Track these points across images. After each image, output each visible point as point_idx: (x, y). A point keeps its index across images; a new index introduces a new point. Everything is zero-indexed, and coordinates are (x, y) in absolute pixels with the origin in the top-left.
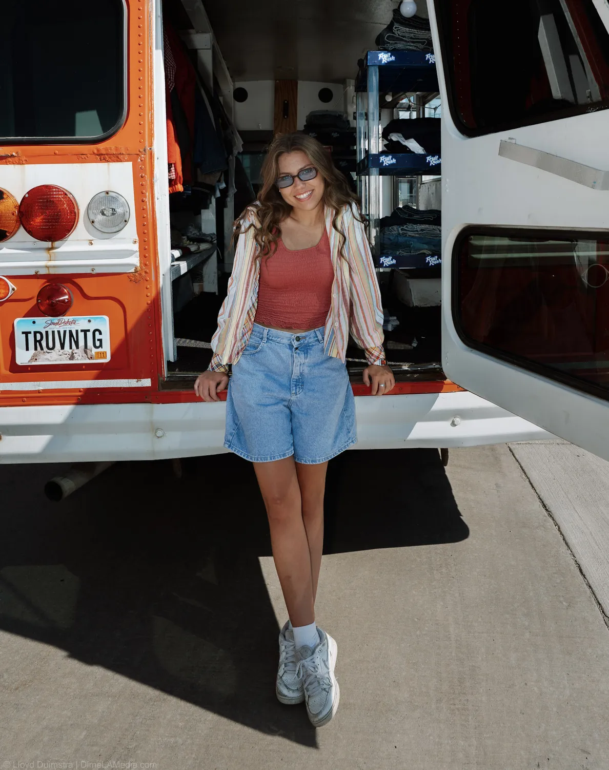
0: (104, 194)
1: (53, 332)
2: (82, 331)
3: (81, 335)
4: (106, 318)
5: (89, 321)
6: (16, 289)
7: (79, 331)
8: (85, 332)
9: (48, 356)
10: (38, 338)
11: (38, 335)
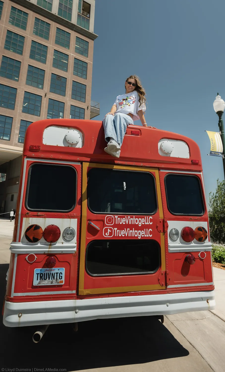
0: (68, 228)
1: (47, 274)
2: (56, 273)
3: (56, 274)
4: (64, 268)
5: (59, 270)
6: (37, 258)
7: (55, 273)
8: (57, 273)
9: (44, 282)
10: (42, 276)
11: (42, 275)
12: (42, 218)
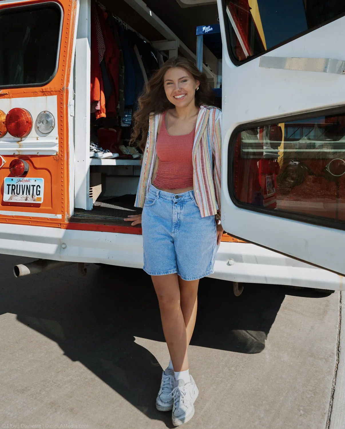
0: (43, 113)
2: (32, 186)
4: (43, 179)
5: (35, 181)
6: (5, 162)
10: (13, 188)
11: (14, 186)
12: (6, 99)
